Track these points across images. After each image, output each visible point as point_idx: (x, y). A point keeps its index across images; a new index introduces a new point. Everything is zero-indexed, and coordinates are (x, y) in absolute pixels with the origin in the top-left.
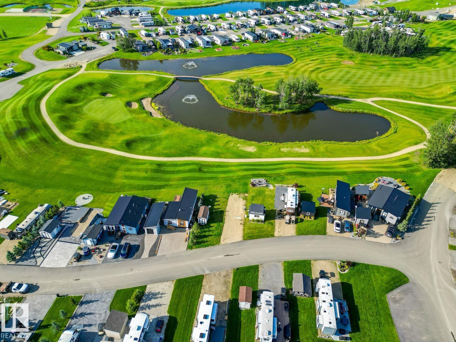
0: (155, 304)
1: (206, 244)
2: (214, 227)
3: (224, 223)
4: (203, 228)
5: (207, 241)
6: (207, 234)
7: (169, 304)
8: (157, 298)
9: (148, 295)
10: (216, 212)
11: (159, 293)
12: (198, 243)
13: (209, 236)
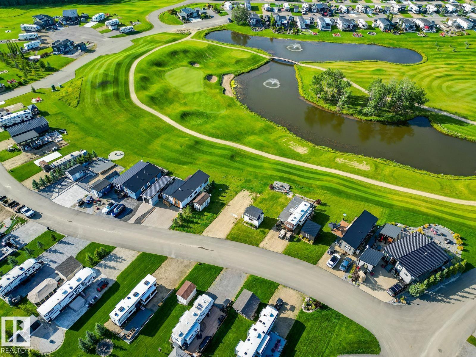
0: (112, 266)
1: (189, 229)
2: (206, 217)
3: (218, 216)
4: (195, 214)
5: (191, 228)
6: (195, 220)
7: (123, 271)
8: (117, 262)
9: (112, 256)
10: (218, 203)
11: (121, 258)
12: (182, 226)
13: (196, 223)
